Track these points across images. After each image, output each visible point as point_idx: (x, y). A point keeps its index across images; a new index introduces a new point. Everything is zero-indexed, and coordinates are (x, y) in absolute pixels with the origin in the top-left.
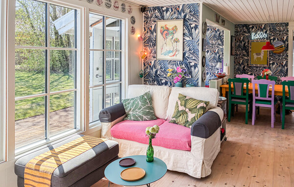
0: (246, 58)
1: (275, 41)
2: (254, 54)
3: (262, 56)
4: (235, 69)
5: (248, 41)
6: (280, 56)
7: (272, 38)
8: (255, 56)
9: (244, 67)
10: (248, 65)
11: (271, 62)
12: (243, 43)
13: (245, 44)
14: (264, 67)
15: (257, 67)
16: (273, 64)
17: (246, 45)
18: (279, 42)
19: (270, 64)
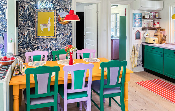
0: (32, 29)
1: (61, 12)
2: (41, 25)
3: (48, 27)
4: (18, 42)
5: (34, 11)
6: (65, 27)
7: (58, 8)
8: (42, 28)
9: (30, 40)
10: (34, 37)
11: (58, 33)
12: (28, 12)
13: (30, 13)
14: (51, 39)
15: (44, 39)
16: (60, 35)
17: (32, 14)
18: (64, 12)
19: (57, 35)
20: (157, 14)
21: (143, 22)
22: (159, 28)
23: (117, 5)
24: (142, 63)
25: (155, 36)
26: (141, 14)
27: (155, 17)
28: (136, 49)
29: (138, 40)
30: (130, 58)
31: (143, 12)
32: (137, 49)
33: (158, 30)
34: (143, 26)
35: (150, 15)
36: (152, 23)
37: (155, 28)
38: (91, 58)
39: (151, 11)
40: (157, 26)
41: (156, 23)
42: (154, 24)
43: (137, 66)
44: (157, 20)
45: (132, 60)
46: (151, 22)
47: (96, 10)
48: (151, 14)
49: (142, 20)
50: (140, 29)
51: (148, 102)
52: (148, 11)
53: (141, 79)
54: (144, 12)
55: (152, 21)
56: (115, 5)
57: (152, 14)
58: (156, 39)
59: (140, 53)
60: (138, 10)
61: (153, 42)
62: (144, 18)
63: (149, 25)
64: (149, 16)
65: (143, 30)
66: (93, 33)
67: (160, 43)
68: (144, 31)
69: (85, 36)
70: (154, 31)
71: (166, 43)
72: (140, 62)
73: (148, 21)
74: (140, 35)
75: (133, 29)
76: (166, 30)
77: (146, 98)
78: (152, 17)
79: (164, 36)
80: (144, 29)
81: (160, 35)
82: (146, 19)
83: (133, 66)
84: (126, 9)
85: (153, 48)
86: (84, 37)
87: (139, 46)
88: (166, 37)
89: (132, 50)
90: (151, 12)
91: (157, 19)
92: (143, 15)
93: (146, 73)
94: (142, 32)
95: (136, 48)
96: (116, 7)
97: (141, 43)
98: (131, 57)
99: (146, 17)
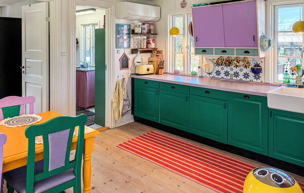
20: (152, 27)
21: (132, 39)
22: (155, 49)
23: (94, 9)
24: (130, 108)
25: (150, 62)
26: (130, 25)
27: (149, 32)
28: (120, 86)
29: (125, 71)
30: (112, 103)
31: (132, 23)
32: (123, 85)
33: (153, 52)
34: (132, 47)
35: (142, 28)
36: (145, 41)
37: (149, 49)
38: (24, 115)
39: (143, 22)
40: (153, 46)
41: (151, 42)
42: (148, 43)
43: (123, 115)
44: (152, 36)
45: (115, 105)
46: (144, 39)
47: (45, 15)
48: (143, 26)
49: (131, 35)
50: (128, 52)
51: (130, 177)
52: (140, 21)
53: (126, 137)
54: (134, 23)
55: (145, 37)
56: (91, 9)
57: (145, 26)
58: (151, 67)
59: (127, 92)
60: (124, 18)
61: (146, 72)
62: (133, 32)
63: (140, 44)
64: (140, 29)
65: (132, 53)
66: (41, 61)
67: (156, 74)
68: (134, 55)
69: (23, 67)
70: (149, 55)
71: (164, 73)
72: (127, 107)
73: (139, 37)
74: (127, 61)
75: (116, 52)
76: (164, 53)
77: (128, 172)
78: (145, 31)
79: (161, 62)
80: (134, 51)
81: (156, 60)
82: (137, 34)
83: (117, 116)
84: (105, 16)
85: (146, 82)
86: (23, 70)
87: (126, 80)
88: (163, 63)
89: (115, 88)
90: (144, 24)
91: (152, 34)
92: (132, 28)
93: (137, 124)
94: (131, 57)
95: (121, 84)
96: (91, 12)
97: (129, 74)
98: (113, 101)
99: (136, 32)
